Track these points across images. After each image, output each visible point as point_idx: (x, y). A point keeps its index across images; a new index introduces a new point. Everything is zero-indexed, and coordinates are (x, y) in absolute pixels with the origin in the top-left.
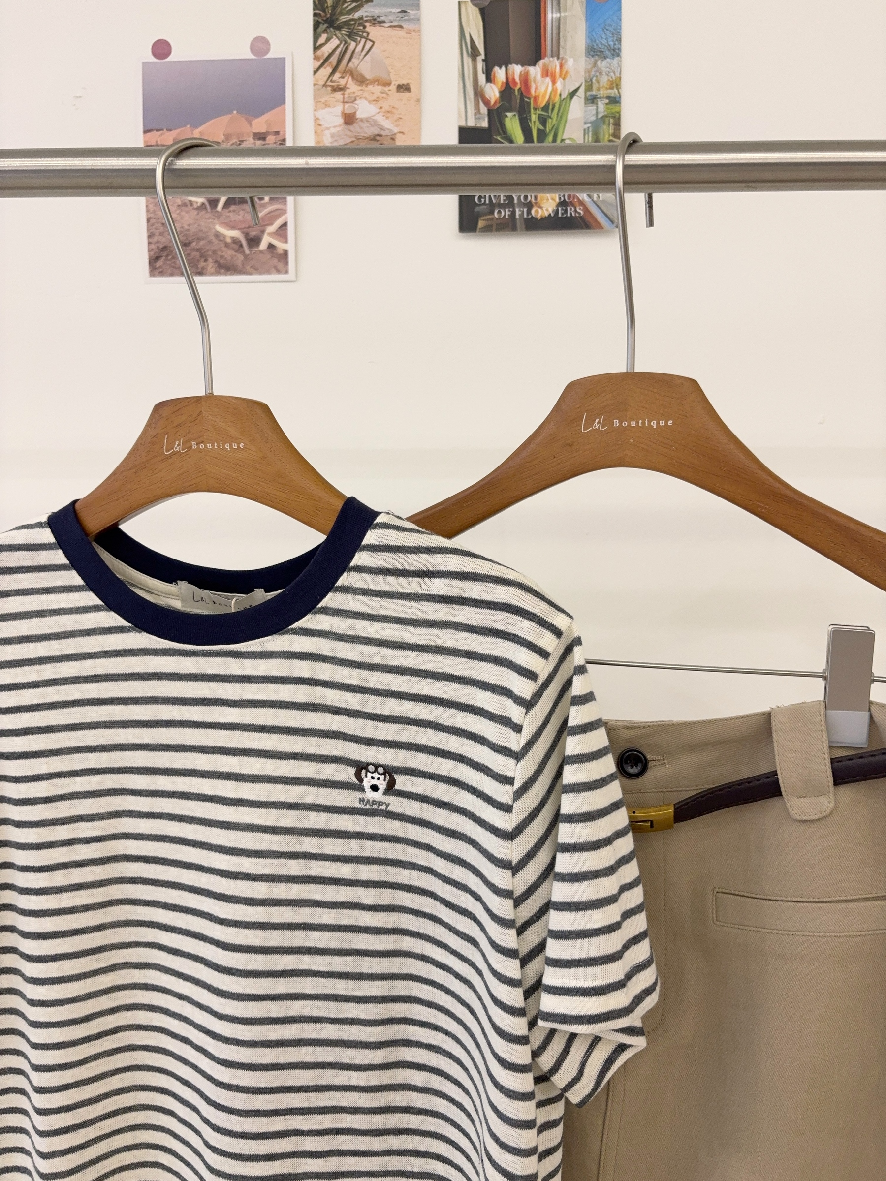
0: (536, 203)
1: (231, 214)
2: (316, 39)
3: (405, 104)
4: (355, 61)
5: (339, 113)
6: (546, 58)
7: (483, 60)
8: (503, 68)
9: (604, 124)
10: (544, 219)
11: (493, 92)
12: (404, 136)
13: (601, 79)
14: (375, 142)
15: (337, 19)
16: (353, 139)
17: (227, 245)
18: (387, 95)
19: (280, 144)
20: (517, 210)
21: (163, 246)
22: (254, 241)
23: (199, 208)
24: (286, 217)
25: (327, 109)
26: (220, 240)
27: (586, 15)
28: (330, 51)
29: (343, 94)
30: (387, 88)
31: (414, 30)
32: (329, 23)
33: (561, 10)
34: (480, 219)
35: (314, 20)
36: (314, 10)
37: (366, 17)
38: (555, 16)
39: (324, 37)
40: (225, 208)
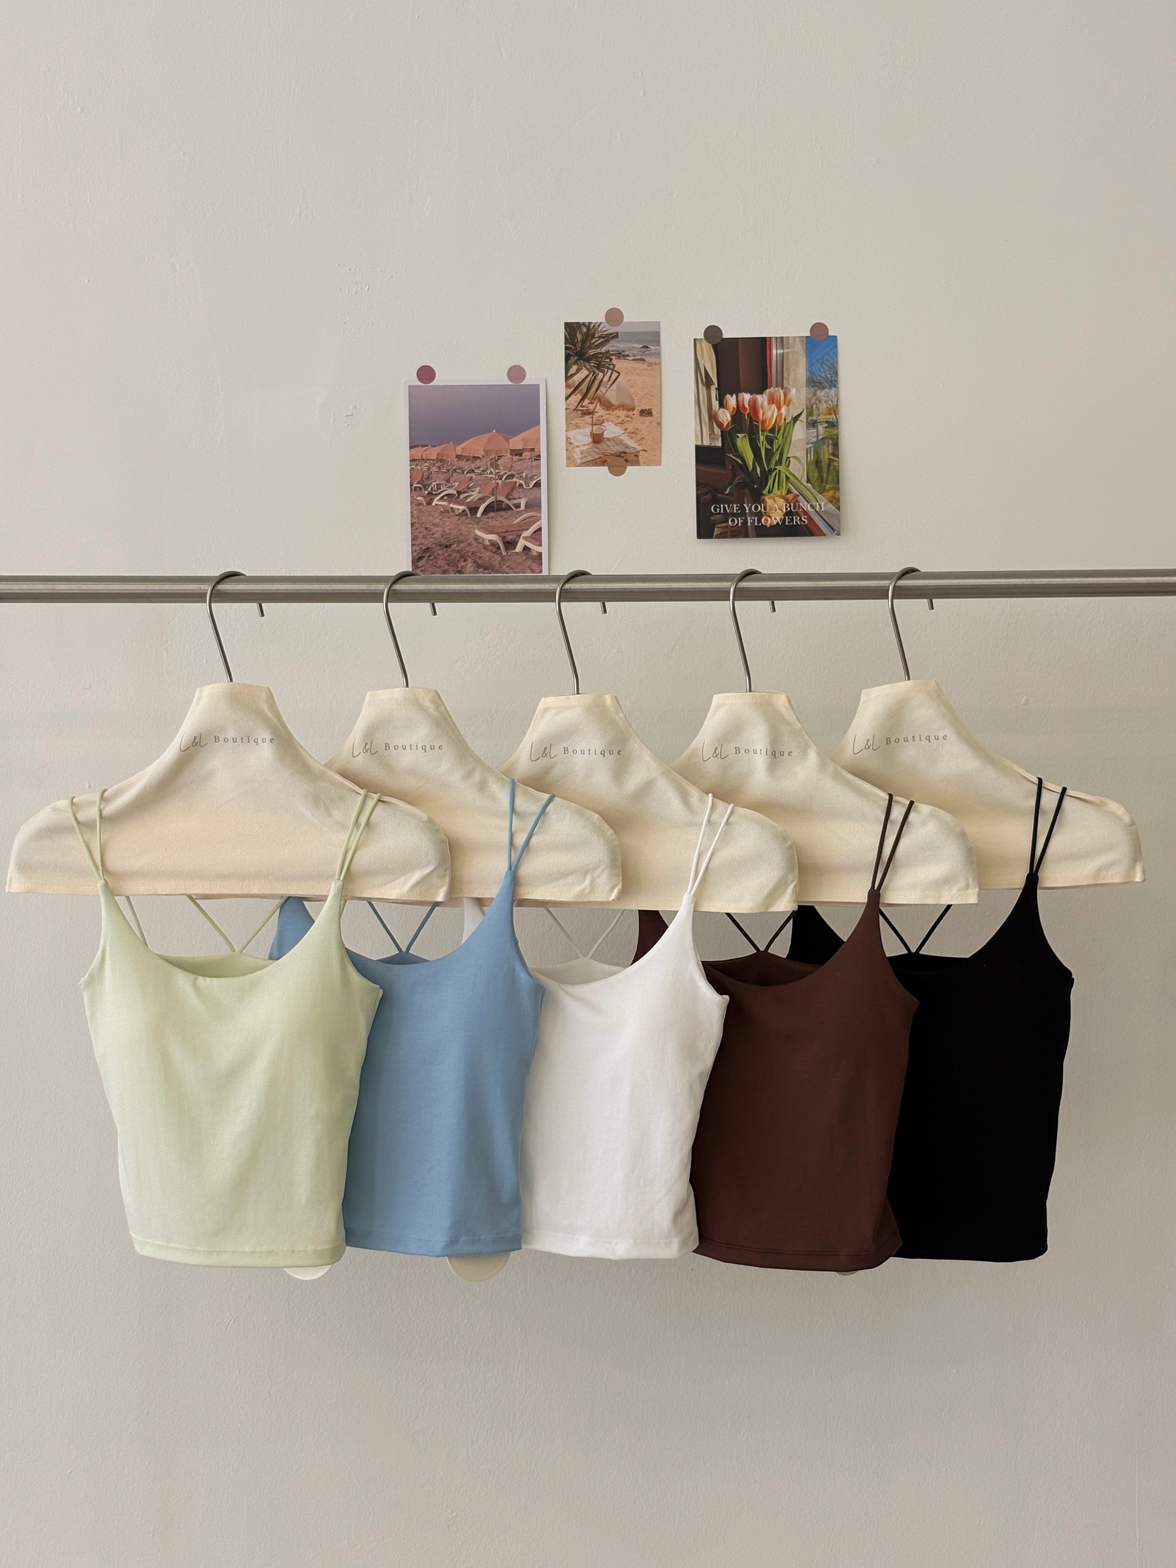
0: (765, 513)
1: (490, 520)
2: (567, 370)
3: (647, 427)
4: (602, 389)
5: (589, 435)
6: (772, 388)
7: (716, 389)
8: (734, 396)
9: (824, 444)
10: (772, 527)
11: (725, 417)
12: (646, 454)
13: (821, 406)
14: (620, 458)
15: (587, 353)
16: (601, 456)
17: (485, 547)
18: (631, 418)
19: (535, 459)
20: (749, 518)
21: (425, 548)
22: (510, 545)
23: (459, 515)
24: (541, 524)
25: (578, 430)
26: (479, 543)
27: (806, 350)
28: (580, 380)
29: (592, 418)
30: (631, 413)
31: (655, 364)
32: (579, 356)
33: (785, 347)
34: (716, 526)
35: (565, 353)
36: (565, 344)
37: (612, 351)
38: (778, 351)
39: (575, 368)
40: (486, 515)
